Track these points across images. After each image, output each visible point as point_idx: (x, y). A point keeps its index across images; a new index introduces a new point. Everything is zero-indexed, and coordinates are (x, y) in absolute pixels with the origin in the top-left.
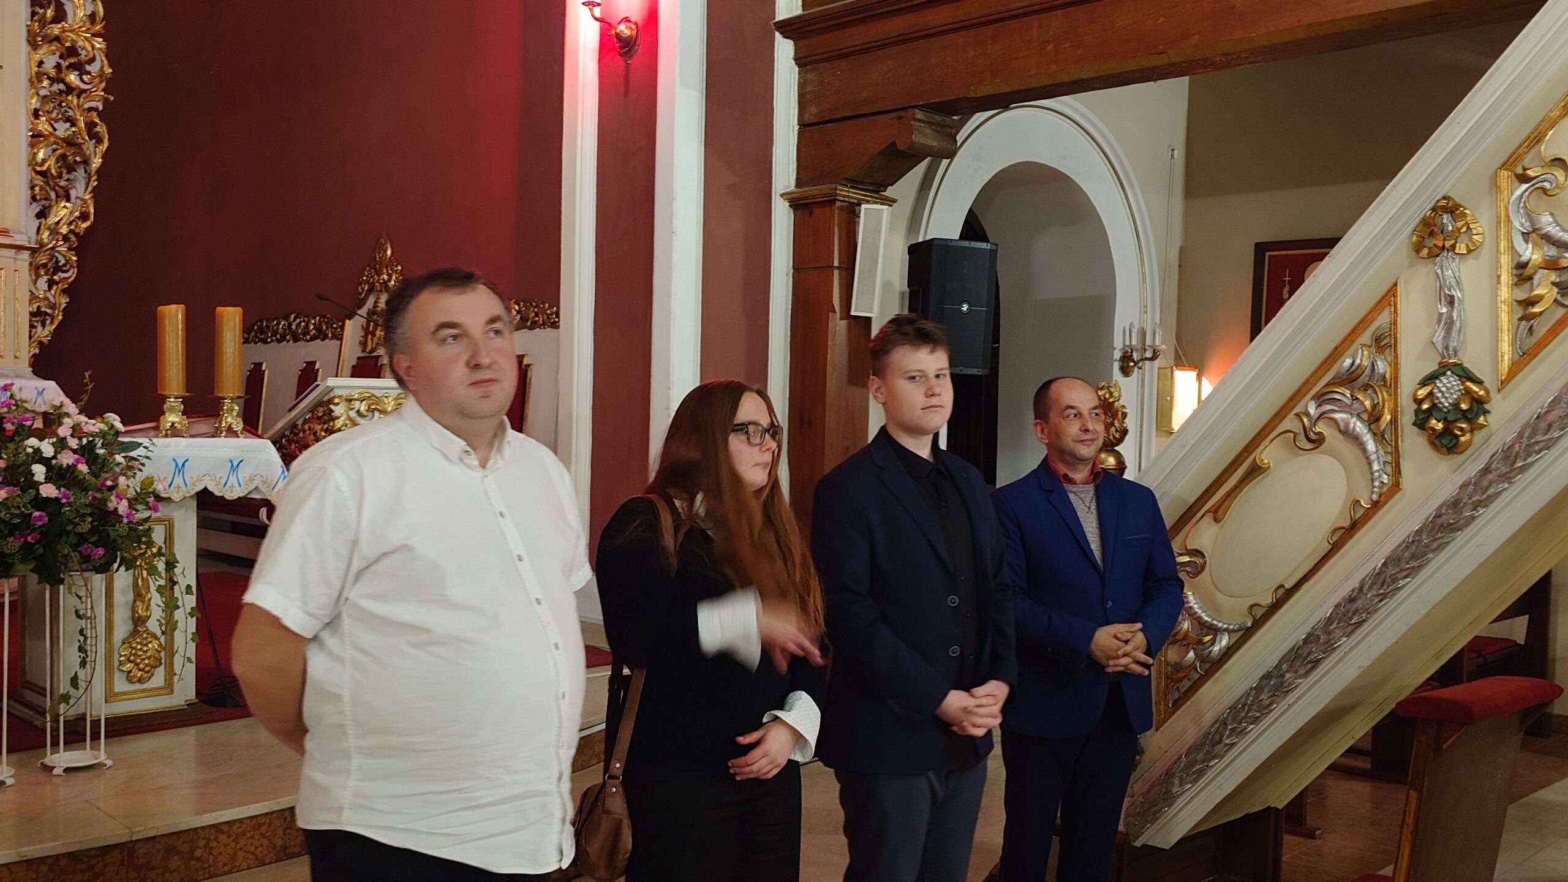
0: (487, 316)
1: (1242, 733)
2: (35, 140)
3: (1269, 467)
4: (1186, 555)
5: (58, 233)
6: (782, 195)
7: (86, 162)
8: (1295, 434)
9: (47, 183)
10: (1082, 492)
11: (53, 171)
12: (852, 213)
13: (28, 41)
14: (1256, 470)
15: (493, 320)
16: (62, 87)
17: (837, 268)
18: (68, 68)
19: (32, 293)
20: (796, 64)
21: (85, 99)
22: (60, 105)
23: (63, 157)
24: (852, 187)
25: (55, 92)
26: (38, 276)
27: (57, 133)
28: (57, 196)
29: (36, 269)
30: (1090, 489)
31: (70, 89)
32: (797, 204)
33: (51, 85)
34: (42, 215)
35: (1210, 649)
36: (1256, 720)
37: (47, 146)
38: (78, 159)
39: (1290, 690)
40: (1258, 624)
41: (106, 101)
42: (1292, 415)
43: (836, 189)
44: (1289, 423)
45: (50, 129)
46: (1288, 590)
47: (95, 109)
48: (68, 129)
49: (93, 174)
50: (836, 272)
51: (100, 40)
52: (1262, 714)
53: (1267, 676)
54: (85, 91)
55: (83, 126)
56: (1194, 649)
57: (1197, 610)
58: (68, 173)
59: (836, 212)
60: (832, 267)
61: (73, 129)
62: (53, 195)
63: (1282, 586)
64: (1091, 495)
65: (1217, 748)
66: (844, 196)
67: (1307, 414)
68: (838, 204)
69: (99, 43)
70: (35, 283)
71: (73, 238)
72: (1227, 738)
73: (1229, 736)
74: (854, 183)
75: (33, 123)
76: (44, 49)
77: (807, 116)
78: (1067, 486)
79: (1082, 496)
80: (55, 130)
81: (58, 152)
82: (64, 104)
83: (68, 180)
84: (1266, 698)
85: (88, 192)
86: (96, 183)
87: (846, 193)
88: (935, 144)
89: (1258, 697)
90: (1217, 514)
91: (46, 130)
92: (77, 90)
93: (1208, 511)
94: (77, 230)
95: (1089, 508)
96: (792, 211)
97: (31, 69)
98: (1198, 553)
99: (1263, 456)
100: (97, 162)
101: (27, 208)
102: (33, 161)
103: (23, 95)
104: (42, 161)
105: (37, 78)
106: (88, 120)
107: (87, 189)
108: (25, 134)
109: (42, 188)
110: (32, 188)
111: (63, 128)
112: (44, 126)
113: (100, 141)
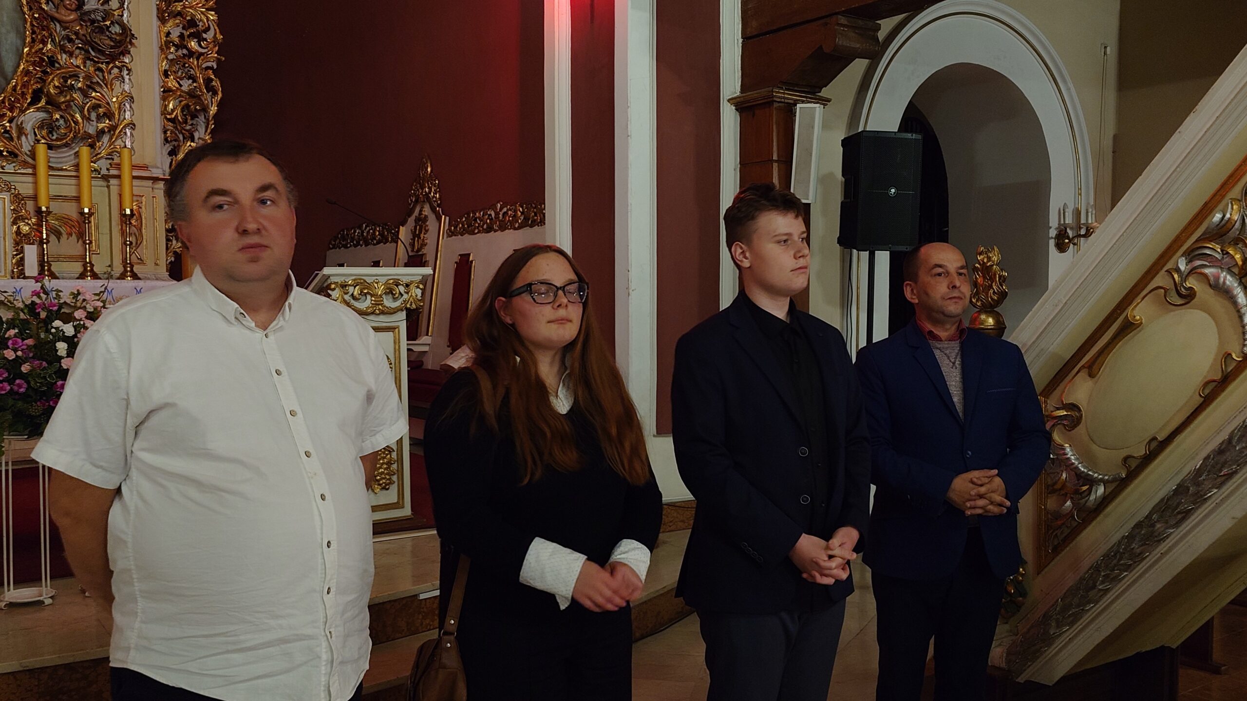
0: (258, 184)
1: (1116, 580)
2: (166, 94)
3: (1141, 323)
4: (1063, 409)
6: (729, 101)
7: (205, 109)
8: (1166, 290)
9: (176, 128)
10: (947, 348)
11: (179, 118)
12: (789, 111)
13: (159, 17)
14: (1129, 327)
15: (264, 188)
16: (185, 51)
17: (776, 161)
18: (189, 36)
21: (203, 60)
22: (184, 66)
23: (187, 106)
24: (787, 89)
25: (180, 56)
27: (183, 88)
28: (184, 137)
30: (956, 346)
31: (191, 53)
32: (741, 106)
33: (176, 51)
34: (173, 152)
35: (1087, 498)
36: (1128, 568)
37: (175, 99)
38: (196, 107)
39: (1162, 539)
40: (1132, 475)
41: (218, 61)
42: (1163, 272)
43: (772, 91)
44: (1161, 280)
45: (177, 85)
46: (1161, 442)
47: (211, 68)
48: (190, 85)
49: (210, 119)
50: (775, 165)
51: (213, 13)
52: (1135, 562)
53: (1139, 525)
54: (202, 54)
55: (202, 80)
56: (1072, 498)
57: (1073, 461)
58: (192, 119)
59: (774, 112)
60: (772, 161)
61: (195, 84)
62: (181, 137)
63: (1154, 439)
64: (957, 351)
65: (1092, 594)
66: (779, 97)
67: (1178, 270)
68: (776, 105)
69: (212, 16)
72: (1100, 585)
73: (1103, 582)
74: (790, 86)
75: (163, 81)
76: (170, 23)
77: (749, 29)
78: (933, 343)
79: (947, 352)
80: (181, 86)
81: (183, 103)
82: (187, 65)
83: (192, 125)
84: (1137, 547)
85: (207, 134)
86: (213, 126)
87: (782, 95)
88: (858, 46)
89: (1130, 546)
90: (1092, 370)
91: (174, 86)
92: (197, 54)
93: (1083, 367)
95: (954, 363)
96: (738, 114)
97: (161, 39)
98: (1073, 407)
99: (1135, 313)
100: (213, 110)
101: (161, 148)
102: (164, 112)
103: (156, 60)
104: (173, 111)
105: (165, 47)
106: (206, 77)
107: (206, 131)
108: (157, 91)
109: (172, 132)
110: (165, 132)
111: (186, 85)
112: (172, 83)
113: (215, 93)
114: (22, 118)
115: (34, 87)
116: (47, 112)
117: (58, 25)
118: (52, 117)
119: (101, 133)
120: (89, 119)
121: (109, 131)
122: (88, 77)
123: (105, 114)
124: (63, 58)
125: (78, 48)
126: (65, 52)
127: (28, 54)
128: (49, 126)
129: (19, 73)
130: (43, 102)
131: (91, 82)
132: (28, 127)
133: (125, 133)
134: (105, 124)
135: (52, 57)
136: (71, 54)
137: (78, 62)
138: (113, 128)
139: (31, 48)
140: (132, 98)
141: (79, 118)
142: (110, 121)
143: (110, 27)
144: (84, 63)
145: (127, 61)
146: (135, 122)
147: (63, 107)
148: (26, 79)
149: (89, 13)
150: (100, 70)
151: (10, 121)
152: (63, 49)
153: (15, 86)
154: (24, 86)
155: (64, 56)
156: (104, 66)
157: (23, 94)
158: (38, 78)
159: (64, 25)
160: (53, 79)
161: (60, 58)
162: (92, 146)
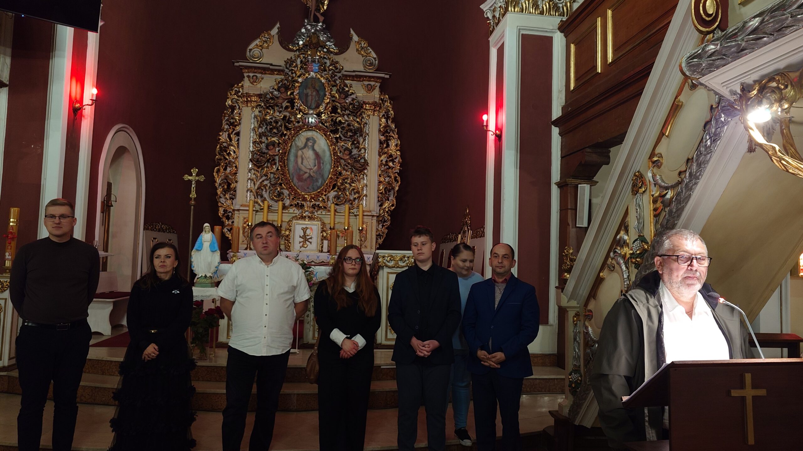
2: (380, 183)
5: (385, 210)
6: (555, 183)
7: (394, 188)
9: (382, 196)
11: (384, 192)
12: (576, 186)
13: (378, 155)
16: (387, 167)
17: (570, 209)
18: (389, 161)
19: (377, 229)
20: (560, 135)
21: (394, 170)
22: (387, 172)
25: (385, 169)
26: (379, 224)
28: (385, 200)
29: (378, 222)
31: (390, 168)
32: (561, 186)
34: (381, 205)
37: (383, 185)
38: (390, 188)
41: (400, 170)
45: (384, 180)
47: (397, 172)
49: (396, 192)
50: (569, 211)
51: (399, 151)
54: (394, 167)
55: (393, 177)
58: (389, 192)
59: (569, 188)
60: (568, 209)
61: (390, 179)
62: (384, 199)
66: (570, 182)
68: (569, 185)
69: (398, 153)
70: (378, 226)
71: (389, 212)
75: (379, 179)
76: (383, 157)
77: (563, 154)
80: (385, 180)
81: (386, 186)
83: (388, 195)
86: (397, 195)
87: (574, 181)
88: (598, 160)
92: (392, 167)
94: (391, 209)
95: (501, 292)
96: (558, 189)
97: (379, 163)
100: (397, 188)
101: (377, 204)
102: (379, 190)
103: (377, 171)
104: (381, 190)
105: (381, 165)
106: (395, 176)
107: (394, 197)
108: (377, 182)
109: (381, 198)
110: (378, 198)
111: (387, 179)
112: (382, 179)
113: (398, 182)
114: (329, 194)
115: (334, 183)
116: (337, 192)
117: (343, 160)
118: (338, 194)
119: (355, 199)
120: (351, 195)
121: (358, 198)
122: (352, 179)
123: (356, 192)
124: (344, 172)
125: (349, 168)
126: (345, 170)
127: (332, 172)
128: (337, 197)
129: (329, 178)
130: (336, 189)
131: (353, 180)
132: (331, 198)
133: (363, 199)
134: (357, 195)
135: (340, 172)
136: (347, 171)
137: (349, 173)
138: (359, 197)
139: (333, 169)
140: (367, 185)
141: (348, 194)
142: (358, 194)
143: (360, 160)
144: (351, 174)
145: (366, 172)
146: (367, 195)
147: (342, 190)
148: (331, 180)
149: (353, 156)
150: (357, 176)
151: (325, 196)
152: (344, 169)
153: (327, 183)
154: (330, 183)
155: (344, 171)
156: (357, 174)
157: (330, 186)
158: (336, 180)
159: (345, 160)
160: (340, 180)
161: (343, 172)
162: (351, 204)
